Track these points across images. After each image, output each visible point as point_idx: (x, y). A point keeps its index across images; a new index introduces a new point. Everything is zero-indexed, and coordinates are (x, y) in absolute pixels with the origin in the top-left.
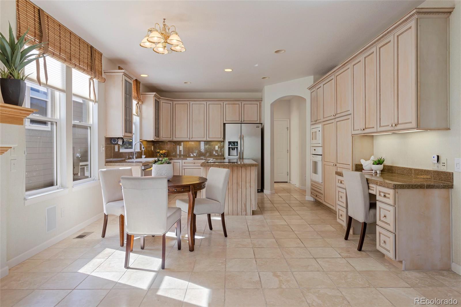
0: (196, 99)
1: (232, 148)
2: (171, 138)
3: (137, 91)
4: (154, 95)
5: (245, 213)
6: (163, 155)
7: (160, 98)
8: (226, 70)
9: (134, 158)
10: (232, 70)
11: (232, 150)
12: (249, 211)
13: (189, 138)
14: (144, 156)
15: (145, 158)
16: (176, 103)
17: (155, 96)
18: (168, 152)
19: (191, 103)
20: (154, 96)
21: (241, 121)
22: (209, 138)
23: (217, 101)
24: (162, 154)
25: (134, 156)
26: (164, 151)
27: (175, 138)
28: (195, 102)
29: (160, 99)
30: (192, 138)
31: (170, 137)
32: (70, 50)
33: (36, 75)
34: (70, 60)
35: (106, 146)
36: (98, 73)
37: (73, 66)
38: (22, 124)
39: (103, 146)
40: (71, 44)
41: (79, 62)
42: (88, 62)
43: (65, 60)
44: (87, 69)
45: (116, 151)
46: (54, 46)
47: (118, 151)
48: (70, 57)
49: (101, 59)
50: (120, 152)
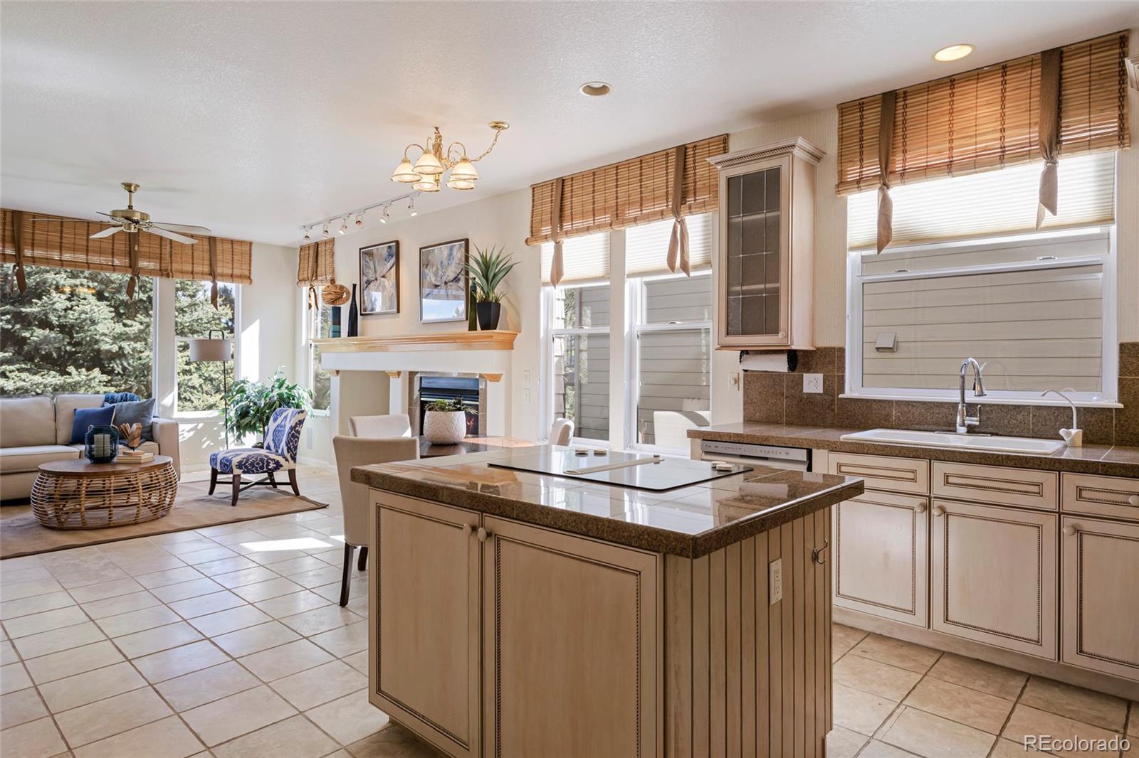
25: (959, 423)
32: (617, 198)
33: (550, 274)
34: (617, 217)
35: (746, 376)
36: (710, 192)
37: (618, 228)
38: (513, 348)
39: (735, 375)
40: (617, 186)
41: (641, 206)
42: (667, 191)
43: (599, 228)
44: (667, 206)
45: (805, 392)
46: (583, 215)
47: (821, 391)
48: (617, 210)
49: (726, 149)
50: (842, 395)
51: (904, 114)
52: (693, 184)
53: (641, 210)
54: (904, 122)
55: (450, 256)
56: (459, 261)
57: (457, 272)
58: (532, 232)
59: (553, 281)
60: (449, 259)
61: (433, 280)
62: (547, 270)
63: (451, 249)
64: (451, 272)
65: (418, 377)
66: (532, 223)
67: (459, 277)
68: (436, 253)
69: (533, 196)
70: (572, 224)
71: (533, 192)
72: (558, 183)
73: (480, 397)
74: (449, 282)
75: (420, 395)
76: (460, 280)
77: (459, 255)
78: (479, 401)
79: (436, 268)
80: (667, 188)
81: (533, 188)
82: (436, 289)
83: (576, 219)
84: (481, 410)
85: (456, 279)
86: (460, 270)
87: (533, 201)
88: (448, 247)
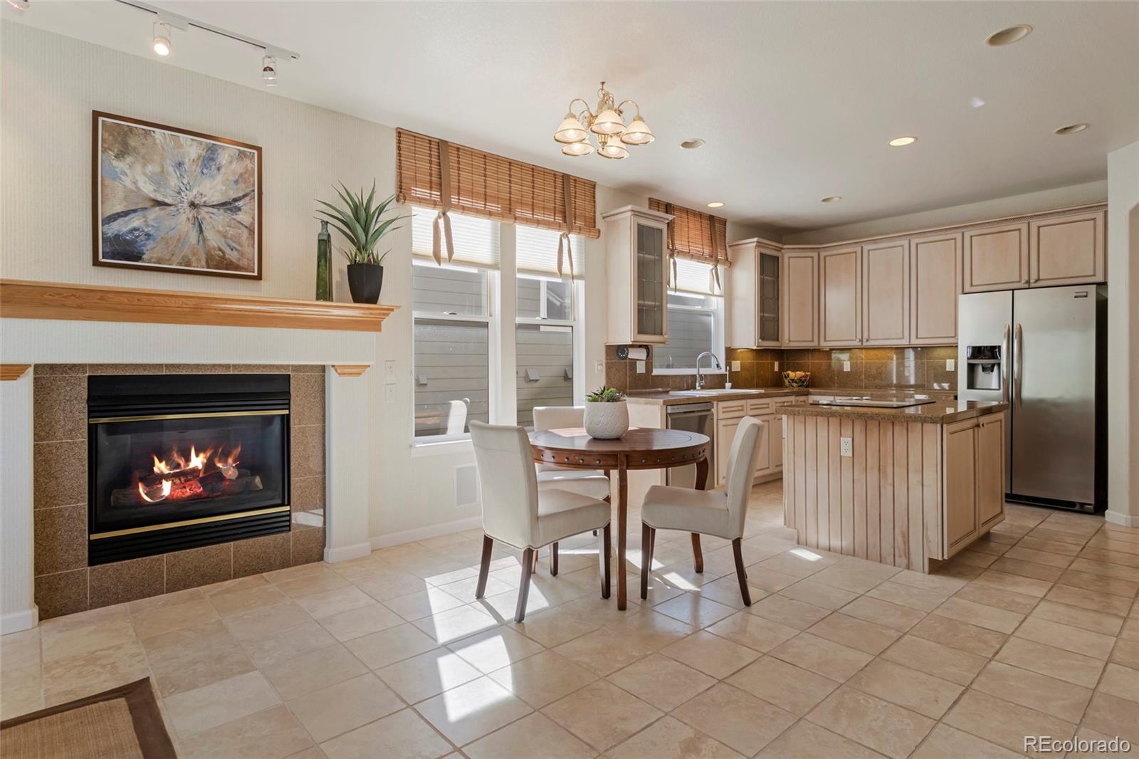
0: (878, 235)
1: (982, 365)
2: (813, 341)
3: (712, 242)
4: (755, 244)
5: (904, 561)
6: (796, 382)
7: (782, 248)
8: (896, 143)
9: (698, 388)
10: (916, 138)
11: (983, 371)
12: (919, 559)
13: (861, 341)
14: (728, 385)
15: (732, 388)
16: (826, 254)
17: (759, 245)
18: (811, 375)
19: (866, 248)
20: (756, 246)
21: (1028, 282)
22: (917, 338)
23: (944, 233)
24: (793, 380)
25: (697, 384)
26: (798, 372)
27: (825, 341)
28: (876, 243)
29: (783, 251)
30: (867, 340)
31: (811, 339)
32: (510, 193)
33: (432, 248)
34: (510, 211)
35: (607, 363)
36: (585, 222)
37: (510, 221)
38: (380, 330)
39: (600, 363)
40: (510, 182)
41: (533, 209)
42: (555, 207)
43: (490, 214)
44: (555, 219)
45: (638, 372)
46: (472, 194)
47: (644, 372)
48: (510, 205)
49: (594, 192)
50: (653, 374)
52: (574, 210)
53: (533, 214)
54: (674, 223)
55: (209, 159)
56: (237, 177)
57: (233, 195)
58: (401, 188)
59: (437, 257)
60: (204, 166)
61: (148, 189)
62: (422, 240)
63: (212, 150)
64: (214, 189)
65: (80, 375)
66: (401, 176)
67: (237, 204)
68: (158, 141)
69: (399, 142)
70: (459, 199)
71: (400, 137)
72: (442, 145)
73: (292, 403)
74: (205, 205)
75: (89, 412)
76: (239, 209)
77: (238, 167)
78: (289, 409)
79: (157, 169)
80: (555, 204)
81: (399, 133)
82: (157, 208)
83: (465, 196)
84: (297, 421)
85: (229, 206)
86: (241, 195)
87: (399, 148)
88: (201, 143)
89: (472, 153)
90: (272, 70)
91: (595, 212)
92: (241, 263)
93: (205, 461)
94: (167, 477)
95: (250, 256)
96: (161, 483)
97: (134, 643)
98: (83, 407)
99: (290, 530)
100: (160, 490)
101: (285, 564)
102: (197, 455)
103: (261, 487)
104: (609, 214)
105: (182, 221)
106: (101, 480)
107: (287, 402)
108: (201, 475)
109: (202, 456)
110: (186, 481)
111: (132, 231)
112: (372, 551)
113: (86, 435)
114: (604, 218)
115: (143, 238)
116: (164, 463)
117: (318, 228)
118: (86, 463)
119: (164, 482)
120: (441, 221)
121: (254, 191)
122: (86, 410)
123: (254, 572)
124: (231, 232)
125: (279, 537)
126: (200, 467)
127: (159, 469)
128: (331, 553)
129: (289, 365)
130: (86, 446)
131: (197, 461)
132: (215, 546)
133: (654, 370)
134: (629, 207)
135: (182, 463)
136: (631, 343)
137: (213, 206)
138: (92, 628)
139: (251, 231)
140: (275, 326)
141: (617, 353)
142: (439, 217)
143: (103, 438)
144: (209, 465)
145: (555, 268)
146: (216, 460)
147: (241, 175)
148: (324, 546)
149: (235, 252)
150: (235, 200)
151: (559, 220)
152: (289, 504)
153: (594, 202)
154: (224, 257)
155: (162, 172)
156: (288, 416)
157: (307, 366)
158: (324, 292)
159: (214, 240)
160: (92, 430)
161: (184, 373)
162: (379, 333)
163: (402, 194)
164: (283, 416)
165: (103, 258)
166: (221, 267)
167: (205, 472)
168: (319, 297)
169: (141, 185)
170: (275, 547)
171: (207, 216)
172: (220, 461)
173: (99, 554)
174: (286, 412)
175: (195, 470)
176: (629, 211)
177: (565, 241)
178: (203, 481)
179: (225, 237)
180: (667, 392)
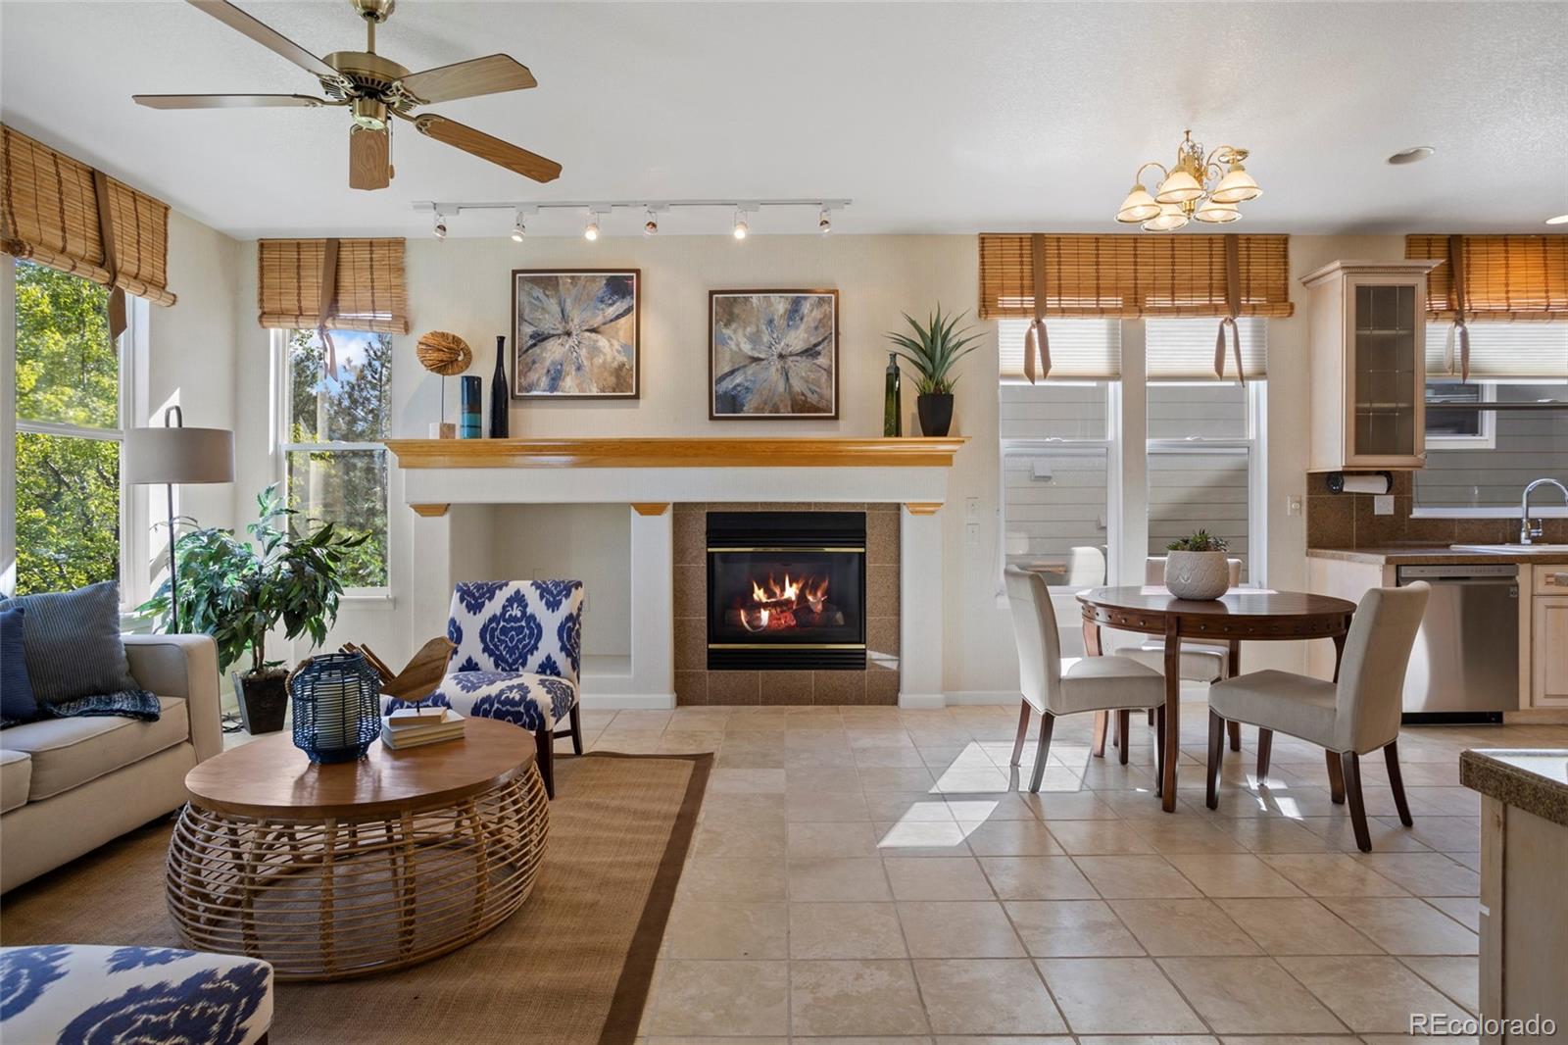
9: (1526, 541)
25: (1524, 535)
32: (1136, 279)
33: (1023, 364)
34: (1136, 302)
35: (1310, 501)
36: (1267, 295)
37: (1135, 316)
38: (951, 465)
39: (1298, 499)
40: (1136, 264)
41: (1173, 294)
42: (1211, 284)
43: (1102, 312)
44: (1211, 300)
45: (1376, 513)
46: (1079, 291)
47: (1392, 513)
48: (1136, 294)
49: (1286, 250)
50: (1411, 516)
51: (1468, 258)
52: (1245, 282)
53: (1173, 300)
54: (1468, 265)
55: (794, 313)
56: (816, 323)
57: (813, 341)
58: (984, 301)
59: (1030, 373)
60: (790, 318)
61: (747, 348)
62: (1012, 357)
63: (796, 303)
64: (797, 339)
65: (702, 512)
66: (984, 287)
67: (817, 349)
68: (754, 305)
69: (982, 249)
70: (1060, 300)
71: (983, 243)
72: (1038, 240)
73: (867, 540)
74: (791, 355)
75: (708, 542)
76: (819, 354)
77: (817, 314)
78: (864, 547)
79: (754, 329)
80: (1211, 279)
81: (983, 239)
82: (754, 364)
83: (1067, 294)
84: (872, 560)
85: (811, 352)
86: (820, 339)
87: (982, 256)
88: (787, 298)
89: (1077, 239)
90: (827, 222)
91: (1286, 279)
92: (820, 405)
93: (798, 592)
94: (765, 606)
95: (828, 397)
96: (760, 612)
97: (721, 732)
98: (703, 537)
99: (865, 669)
100: (759, 619)
101: (860, 701)
102: (791, 586)
103: (842, 623)
104: (1310, 277)
105: (773, 373)
106: (717, 602)
107: (862, 540)
108: (794, 607)
109: (795, 585)
110: (782, 612)
111: (734, 388)
112: (947, 706)
113: (705, 561)
114: (1305, 284)
115: (744, 391)
116: (762, 590)
117: (887, 362)
118: (705, 584)
119: (762, 611)
120: (1035, 331)
121: (831, 334)
122: (705, 541)
123: (832, 703)
124: (813, 376)
125: (856, 673)
126: (794, 598)
127: (758, 596)
128: (904, 698)
129: (864, 503)
130: (705, 571)
131: (791, 592)
132: (800, 671)
133: (1414, 510)
134: (1337, 264)
135: (778, 591)
136: (1341, 469)
137: (797, 355)
138: (703, 716)
139: (829, 373)
140: (846, 465)
141: (1325, 484)
142: (1033, 326)
143: (718, 565)
144: (801, 597)
145: (1209, 367)
146: (807, 592)
147: (820, 321)
148: (898, 690)
149: (816, 395)
150: (816, 345)
151: (1219, 300)
152: (865, 643)
153: (1286, 263)
154: (806, 401)
155: (758, 331)
156: (864, 553)
157: (882, 504)
158: (893, 428)
159: (798, 386)
160: (710, 556)
161: (774, 510)
162: (950, 468)
163: (987, 306)
164: (860, 553)
165: (716, 412)
166: (805, 409)
167: (797, 605)
168: (887, 433)
169: (742, 346)
170: (851, 683)
171: (792, 364)
172: (810, 593)
173: (716, 661)
174: (862, 550)
175: (788, 602)
176: (1337, 269)
177: (1228, 330)
178: (795, 613)
179: (807, 382)
180: (1448, 546)
